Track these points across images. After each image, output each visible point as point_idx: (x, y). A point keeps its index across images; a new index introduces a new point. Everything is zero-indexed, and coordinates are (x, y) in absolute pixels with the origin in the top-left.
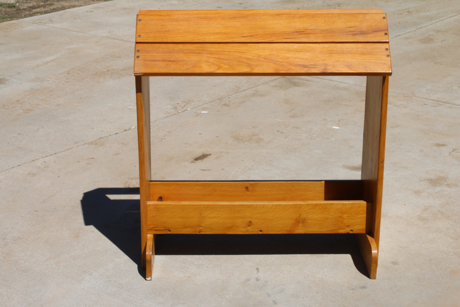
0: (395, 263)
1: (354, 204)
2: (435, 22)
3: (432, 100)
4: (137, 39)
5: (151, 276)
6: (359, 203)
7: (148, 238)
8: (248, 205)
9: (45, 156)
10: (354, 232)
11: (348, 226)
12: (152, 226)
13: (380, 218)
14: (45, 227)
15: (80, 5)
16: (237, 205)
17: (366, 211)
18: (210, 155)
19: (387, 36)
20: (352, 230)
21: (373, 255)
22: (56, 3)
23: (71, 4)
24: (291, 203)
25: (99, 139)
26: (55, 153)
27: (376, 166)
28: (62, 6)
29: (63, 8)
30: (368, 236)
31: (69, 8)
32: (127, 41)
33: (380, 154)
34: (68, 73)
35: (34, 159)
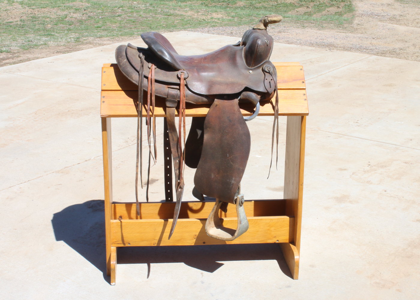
0: (312, 266)
1: (279, 219)
2: (332, 70)
3: (334, 133)
4: (103, 87)
5: (115, 282)
6: (283, 218)
7: (112, 250)
8: (194, 221)
9: (20, 183)
10: (280, 242)
11: (275, 237)
12: (115, 240)
13: (301, 230)
14: (24, 242)
15: (42, 57)
16: (185, 222)
17: (289, 225)
18: (157, 180)
19: (304, 84)
20: (278, 240)
21: (296, 260)
22: (22, 55)
23: (35, 56)
24: (229, 220)
25: (65, 168)
26: (29, 181)
27: (296, 188)
28: (27, 58)
29: (29, 60)
30: (291, 245)
31: (33, 60)
32: (83, 87)
33: (300, 178)
34: (36, 114)
35: (11, 186)
